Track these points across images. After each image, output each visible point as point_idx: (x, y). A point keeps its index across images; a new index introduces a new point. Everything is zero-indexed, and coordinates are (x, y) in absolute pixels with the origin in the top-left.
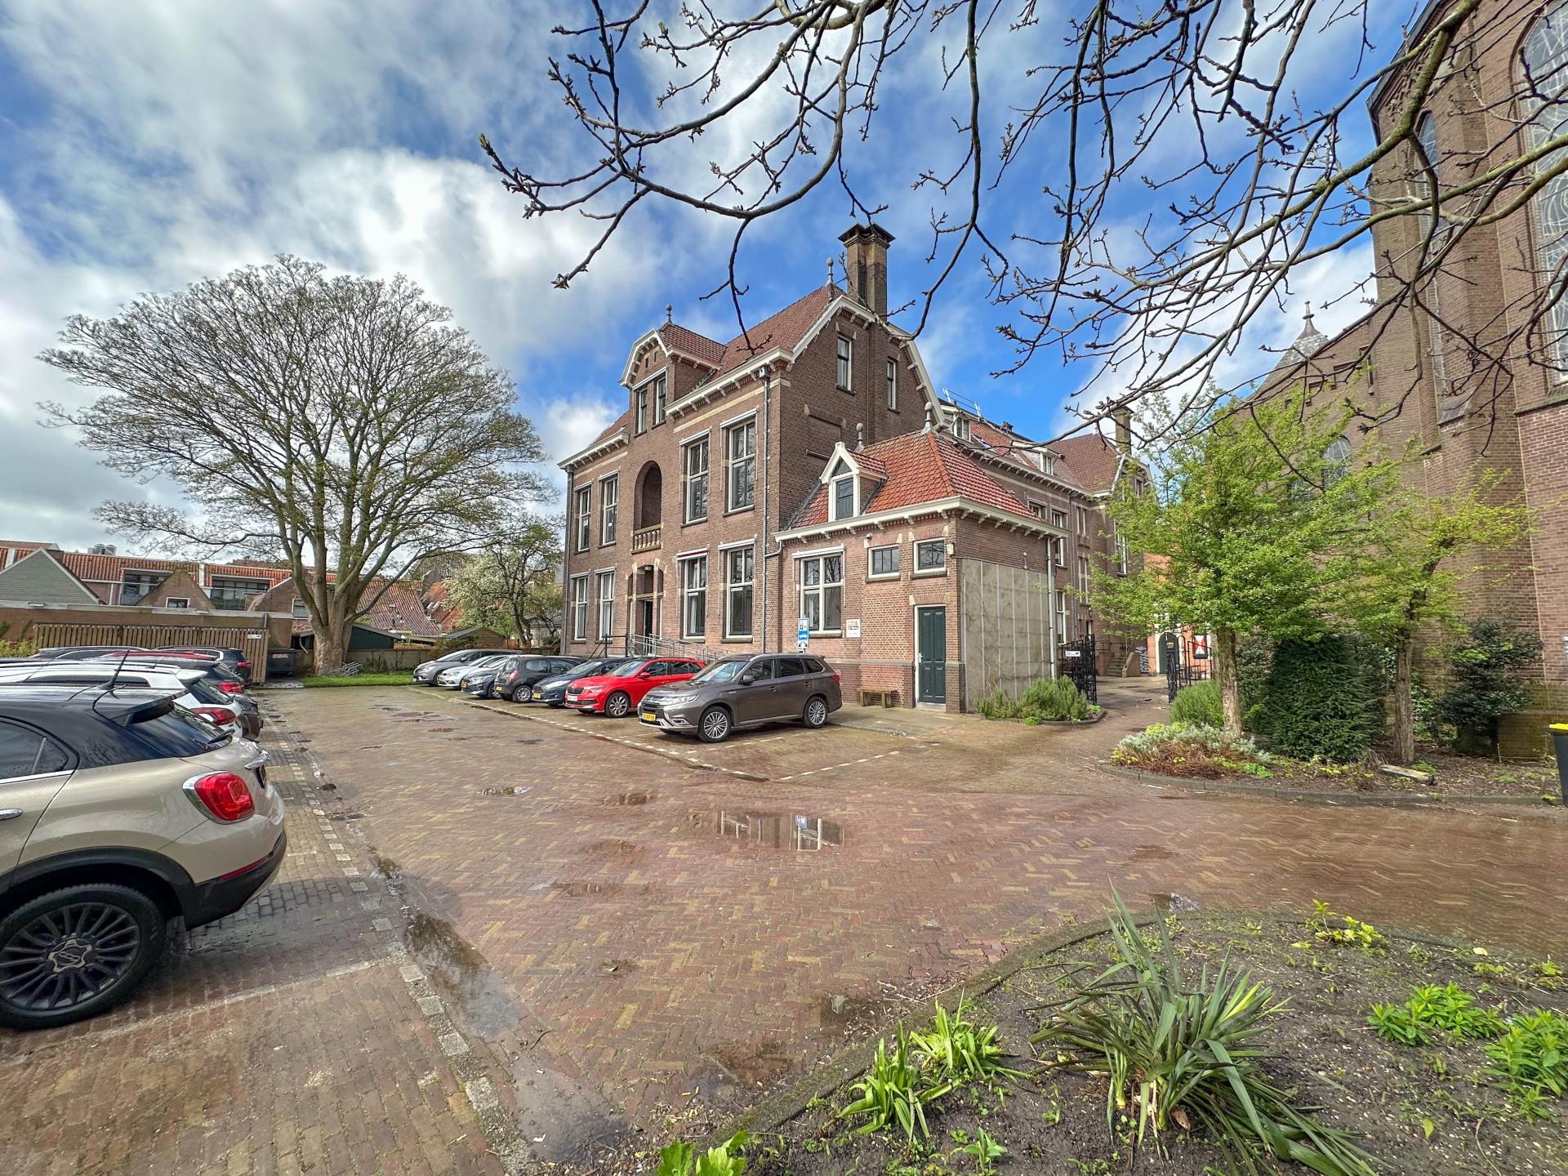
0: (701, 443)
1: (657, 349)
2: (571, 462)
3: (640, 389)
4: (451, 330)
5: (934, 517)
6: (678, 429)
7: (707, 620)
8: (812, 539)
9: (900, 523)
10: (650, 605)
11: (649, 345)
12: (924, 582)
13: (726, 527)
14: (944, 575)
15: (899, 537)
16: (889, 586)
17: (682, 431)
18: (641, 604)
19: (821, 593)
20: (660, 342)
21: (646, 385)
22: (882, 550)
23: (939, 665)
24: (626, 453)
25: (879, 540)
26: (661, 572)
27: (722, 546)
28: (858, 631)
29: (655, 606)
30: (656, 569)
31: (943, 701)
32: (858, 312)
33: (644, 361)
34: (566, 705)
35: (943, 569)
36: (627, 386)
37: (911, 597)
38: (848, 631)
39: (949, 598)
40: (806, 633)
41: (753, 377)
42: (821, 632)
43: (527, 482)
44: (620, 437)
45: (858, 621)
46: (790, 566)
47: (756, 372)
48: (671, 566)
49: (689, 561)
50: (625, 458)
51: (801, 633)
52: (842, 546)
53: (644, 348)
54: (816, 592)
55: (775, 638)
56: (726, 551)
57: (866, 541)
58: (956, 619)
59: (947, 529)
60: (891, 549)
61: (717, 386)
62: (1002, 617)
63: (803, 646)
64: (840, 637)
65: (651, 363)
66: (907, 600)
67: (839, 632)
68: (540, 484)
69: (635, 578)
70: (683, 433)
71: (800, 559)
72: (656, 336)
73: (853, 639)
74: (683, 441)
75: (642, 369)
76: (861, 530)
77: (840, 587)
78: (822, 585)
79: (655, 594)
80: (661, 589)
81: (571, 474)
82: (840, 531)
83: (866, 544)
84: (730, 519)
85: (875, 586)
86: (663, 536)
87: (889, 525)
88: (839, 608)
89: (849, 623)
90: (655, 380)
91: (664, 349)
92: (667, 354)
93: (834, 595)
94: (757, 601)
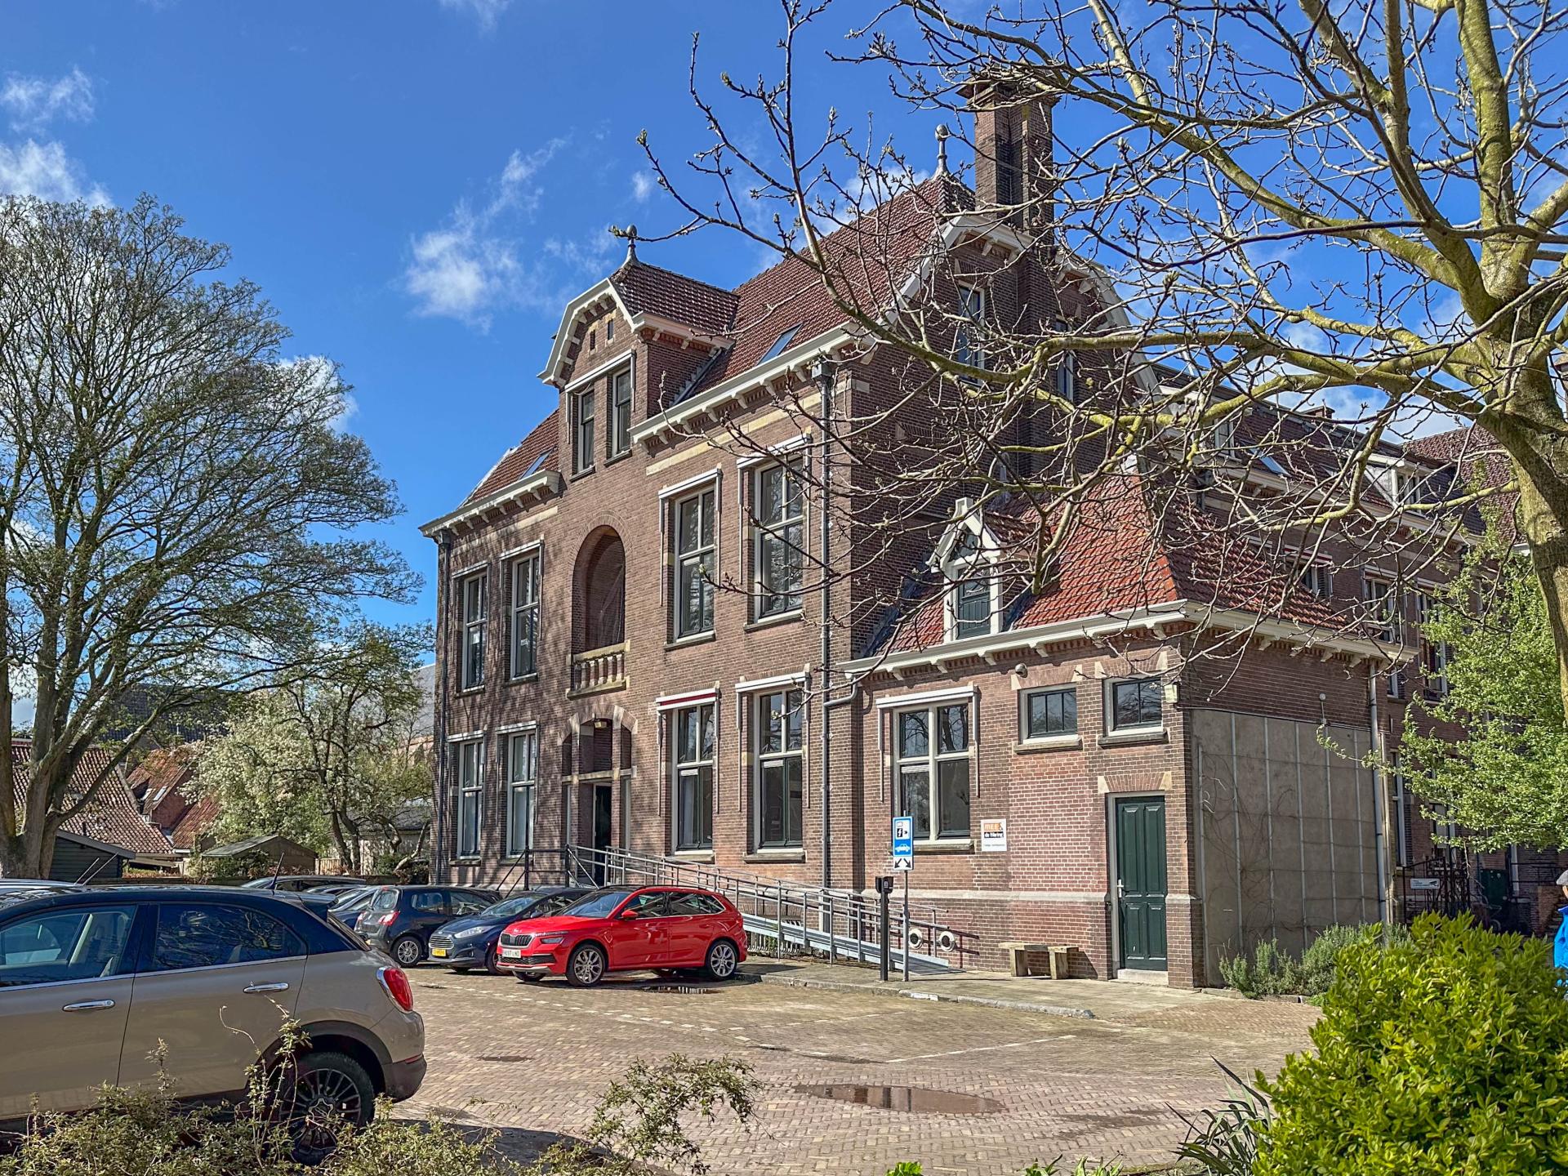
0: (700, 493)
1: (613, 315)
2: (447, 524)
3: (579, 389)
4: (230, 286)
5: (1141, 638)
6: (653, 469)
7: (716, 819)
8: (914, 676)
9: (1080, 648)
10: (604, 793)
11: (598, 306)
12: (1125, 752)
13: (751, 648)
14: (1163, 740)
15: (1075, 671)
16: (1062, 759)
17: (662, 472)
18: (586, 791)
19: (931, 769)
20: (619, 303)
21: (593, 382)
22: (1046, 695)
23: (1156, 901)
24: (554, 510)
25: (1041, 676)
26: (626, 733)
27: (743, 685)
28: (1003, 841)
29: (615, 793)
30: (616, 726)
31: (1163, 967)
32: (996, 237)
33: (588, 337)
34: (499, 965)
35: (1159, 729)
36: (555, 383)
37: (1101, 780)
38: (984, 841)
39: (1170, 781)
40: (907, 842)
41: (800, 376)
42: (933, 841)
43: (361, 559)
44: (544, 481)
45: (1003, 822)
46: (873, 724)
47: (804, 368)
48: (645, 719)
49: (680, 710)
50: (552, 518)
51: (899, 843)
52: (970, 687)
53: (586, 313)
54: (921, 769)
55: (847, 854)
56: (750, 694)
57: (1014, 678)
58: (1184, 819)
59: (1165, 659)
60: (1062, 693)
61: (732, 390)
62: (1277, 816)
63: (903, 866)
64: (970, 850)
65: (604, 342)
66: (1093, 785)
67: (967, 841)
68: (386, 563)
69: (577, 742)
70: (665, 476)
71: (890, 710)
72: (611, 291)
73: (995, 855)
74: (666, 491)
75: (585, 353)
76: (1005, 661)
77: (967, 760)
78: (931, 757)
79: (616, 773)
80: (627, 763)
81: (447, 547)
82: (966, 658)
83: (1015, 683)
84: (758, 636)
85: (1032, 760)
86: (628, 666)
87: (1059, 652)
88: (964, 796)
89: (986, 824)
90: (608, 374)
91: (627, 316)
92: (634, 327)
93: (954, 776)
94: (812, 787)
